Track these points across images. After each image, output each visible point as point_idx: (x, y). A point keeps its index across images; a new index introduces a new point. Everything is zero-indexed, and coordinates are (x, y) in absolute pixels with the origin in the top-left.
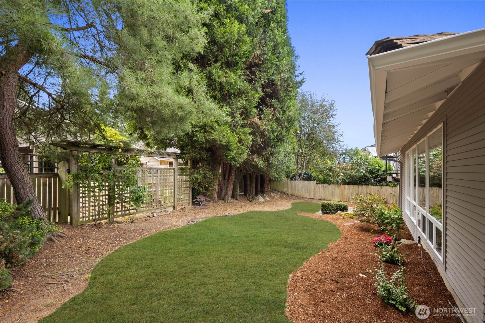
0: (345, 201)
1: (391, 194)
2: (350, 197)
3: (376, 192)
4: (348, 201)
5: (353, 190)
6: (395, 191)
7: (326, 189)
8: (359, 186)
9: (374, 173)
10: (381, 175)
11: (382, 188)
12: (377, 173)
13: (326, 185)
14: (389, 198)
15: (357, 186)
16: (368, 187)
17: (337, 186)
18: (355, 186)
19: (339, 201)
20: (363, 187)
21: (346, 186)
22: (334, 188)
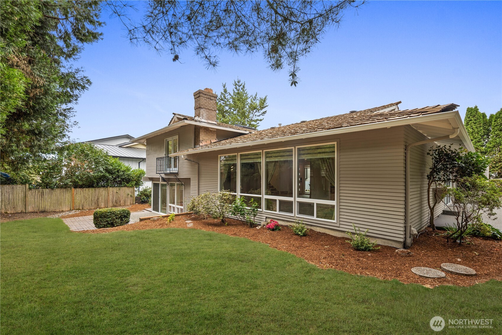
0: (77, 209)
1: (128, 194)
2: (84, 202)
3: (115, 194)
4: (81, 208)
5: (88, 195)
6: (132, 191)
7: (46, 196)
8: (96, 189)
9: (114, 173)
10: (122, 176)
11: (121, 189)
12: (117, 173)
13: (47, 191)
14: (127, 199)
15: (93, 189)
16: (107, 189)
17: (65, 190)
18: (90, 189)
19: (68, 210)
20: (101, 189)
21: (79, 190)
22: (60, 193)
